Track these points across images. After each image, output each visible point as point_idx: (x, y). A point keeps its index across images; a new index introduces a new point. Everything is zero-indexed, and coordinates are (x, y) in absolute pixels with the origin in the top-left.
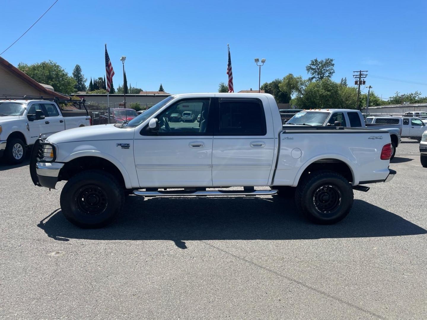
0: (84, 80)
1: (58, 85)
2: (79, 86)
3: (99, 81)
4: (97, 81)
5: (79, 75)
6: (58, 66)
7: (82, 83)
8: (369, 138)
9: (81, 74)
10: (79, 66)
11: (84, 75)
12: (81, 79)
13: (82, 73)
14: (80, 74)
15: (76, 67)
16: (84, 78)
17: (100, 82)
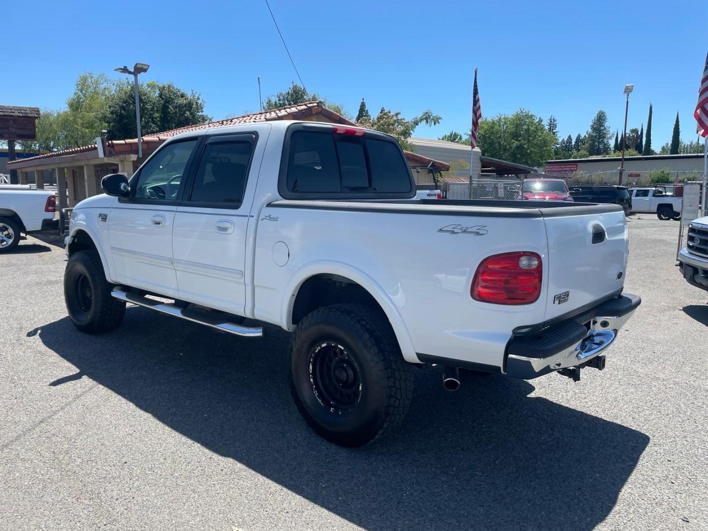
0: (608, 136)
1: (526, 146)
2: (599, 147)
3: (631, 135)
4: (627, 135)
5: (602, 128)
6: (532, 116)
7: (605, 140)
8: (441, 230)
9: (606, 126)
10: (603, 113)
11: (609, 127)
12: (604, 134)
13: (606, 124)
14: (603, 126)
15: (597, 115)
16: (610, 133)
17: (633, 136)
